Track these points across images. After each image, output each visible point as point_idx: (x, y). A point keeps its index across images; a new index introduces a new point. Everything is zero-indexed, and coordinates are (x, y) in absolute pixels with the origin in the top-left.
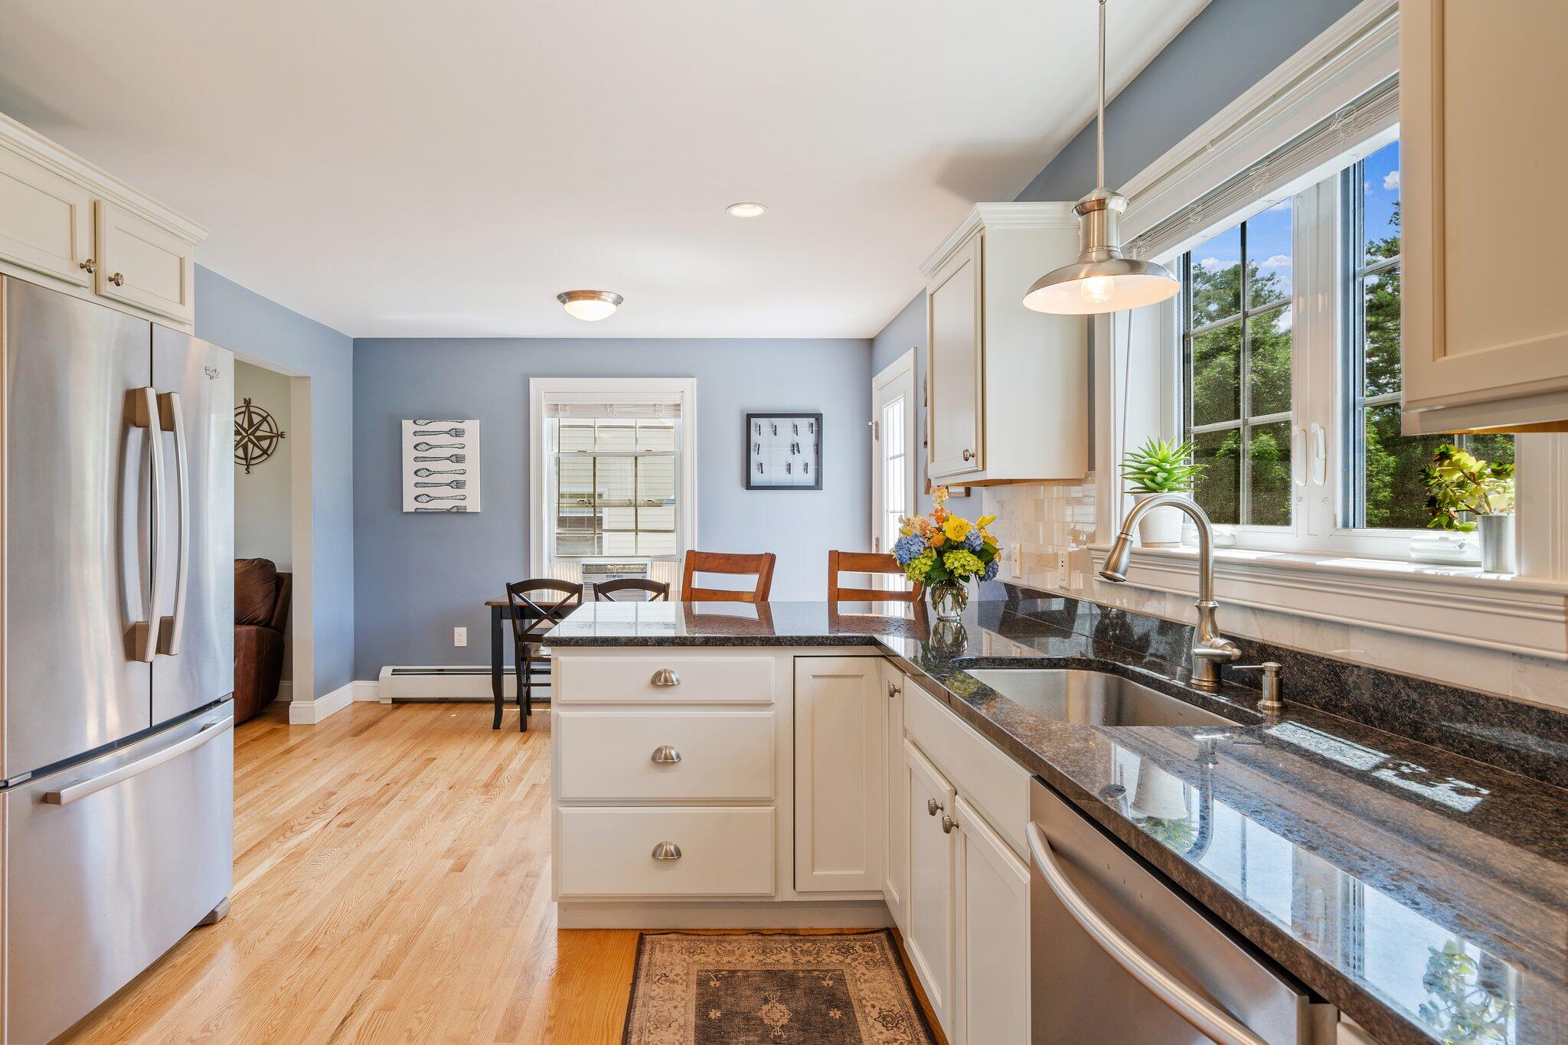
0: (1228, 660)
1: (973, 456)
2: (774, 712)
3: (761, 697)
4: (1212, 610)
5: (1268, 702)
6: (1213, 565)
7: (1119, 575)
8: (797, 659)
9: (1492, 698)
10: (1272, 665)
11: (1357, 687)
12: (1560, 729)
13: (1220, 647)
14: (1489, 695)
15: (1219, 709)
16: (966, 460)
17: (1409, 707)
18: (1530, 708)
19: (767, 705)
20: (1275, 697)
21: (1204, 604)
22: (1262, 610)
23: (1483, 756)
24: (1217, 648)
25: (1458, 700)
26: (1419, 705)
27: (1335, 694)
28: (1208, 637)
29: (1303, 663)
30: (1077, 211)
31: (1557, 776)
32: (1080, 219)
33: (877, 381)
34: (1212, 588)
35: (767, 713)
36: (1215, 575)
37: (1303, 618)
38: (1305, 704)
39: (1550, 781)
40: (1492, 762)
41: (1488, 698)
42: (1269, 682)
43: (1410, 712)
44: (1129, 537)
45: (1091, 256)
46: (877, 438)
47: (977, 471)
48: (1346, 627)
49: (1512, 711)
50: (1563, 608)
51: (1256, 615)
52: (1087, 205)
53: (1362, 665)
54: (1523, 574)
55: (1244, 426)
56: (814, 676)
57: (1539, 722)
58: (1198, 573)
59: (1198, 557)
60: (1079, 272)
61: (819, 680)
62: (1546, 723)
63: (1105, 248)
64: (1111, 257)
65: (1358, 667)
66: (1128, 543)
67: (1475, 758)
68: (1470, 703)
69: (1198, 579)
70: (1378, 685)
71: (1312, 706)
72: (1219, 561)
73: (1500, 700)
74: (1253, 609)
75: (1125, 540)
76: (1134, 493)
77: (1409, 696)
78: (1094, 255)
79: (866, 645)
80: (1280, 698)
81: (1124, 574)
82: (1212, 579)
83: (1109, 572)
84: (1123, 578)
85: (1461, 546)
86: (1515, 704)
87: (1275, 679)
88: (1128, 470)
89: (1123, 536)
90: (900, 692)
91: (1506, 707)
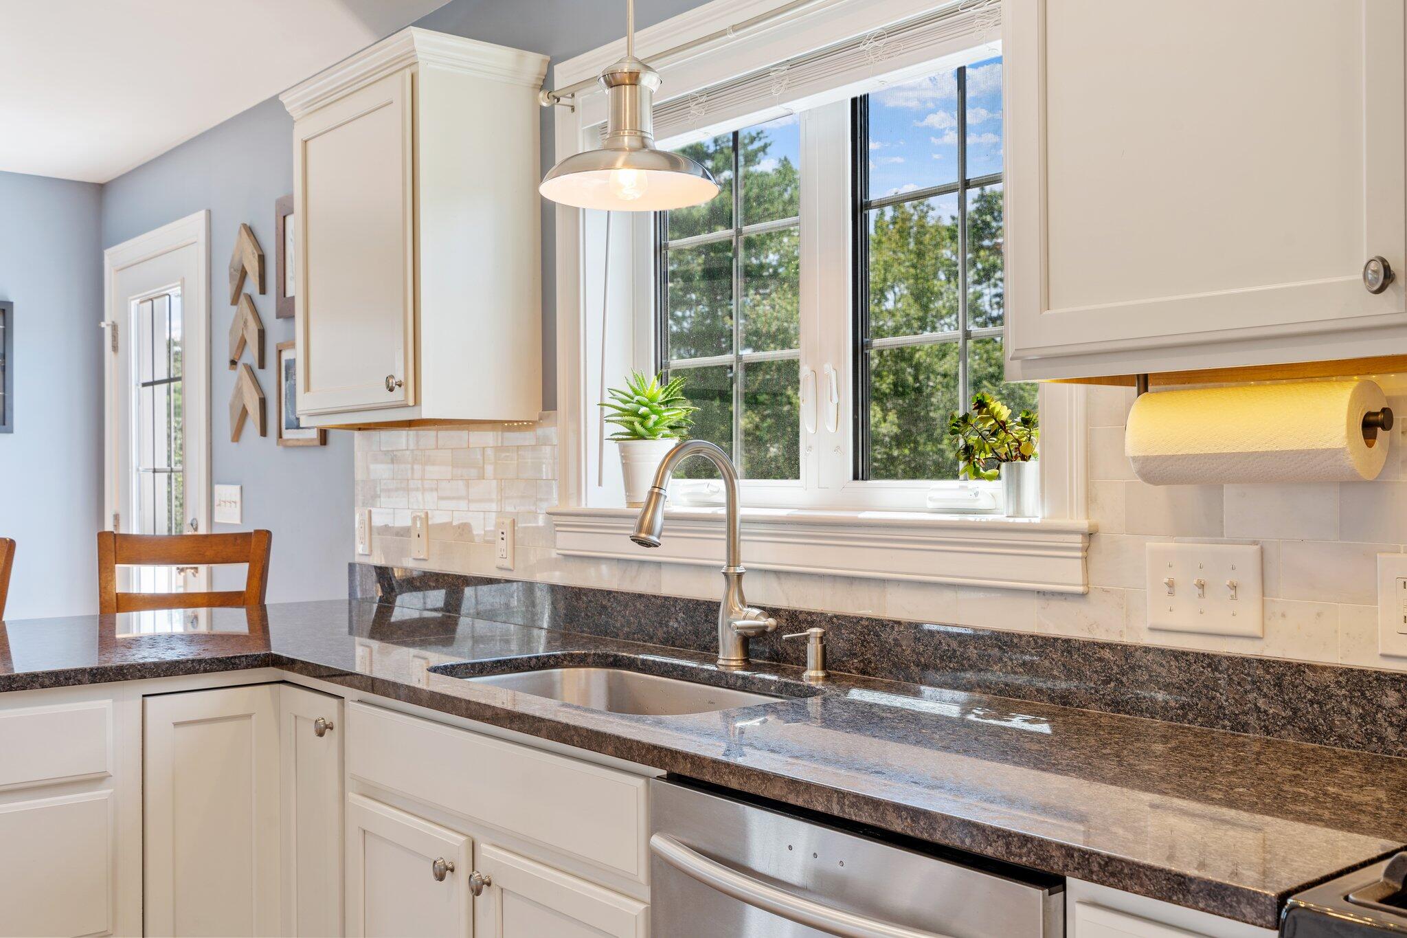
0: (762, 632)
1: (400, 386)
2: (112, 790)
3: (90, 768)
4: (740, 576)
5: (813, 674)
6: (740, 525)
7: (654, 538)
8: (148, 699)
9: (1024, 636)
10: (816, 631)
11: (897, 643)
12: (1079, 655)
13: (753, 619)
14: (1022, 633)
15: (764, 689)
16: (391, 390)
17: (950, 657)
18: (1056, 640)
19: (96, 780)
20: (819, 667)
21: (732, 570)
22: (788, 573)
23: (1016, 693)
24: (751, 619)
25: (995, 642)
26: (958, 653)
27: (874, 655)
28: (737, 609)
29: (839, 627)
30: (606, 81)
31: (1077, 698)
32: (608, 91)
33: (111, 257)
34: (739, 552)
35: (101, 793)
36: (742, 537)
37: (834, 577)
38: (841, 670)
39: (1071, 705)
40: (1024, 697)
41: (1020, 636)
42: (813, 651)
43: (950, 662)
44: (662, 492)
45: (623, 141)
46: (115, 348)
47: (407, 406)
48: (883, 582)
49: (1041, 646)
50: (1080, 545)
51: (780, 579)
52: (618, 76)
53: (903, 621)
54: (1046, 517)
55: (737, 363)
56: (176, 724)
57: (1063, 652)
58: (724, 536)
59: (725, 517)
60: (616, 159)
61: (182, 730)
62: (1069, 652)
63: (639, 133)
64: (644, 146)
65: (899, 623)
66: (662, 498)
67: (1010, 696)
68: (1005, 643)
69: (724, 544)
70: (919, 639)
71: (849, 672)
72: (748, 521)
73: (1031, 636)
74: (777, 573)
75: (659, 495)
76: (618, 440)
77: (949, 646)
78: (626, 139)
79: (260, 666)
80: (824, 668)
81: (659, 538)
82: (739, 543)
83: (643, 535)
84: (658, 541)
85: (976, 494)
86: (1044, 638)
87: (819, 645)
88: (608, 411)
89: (656, 490)
90: (331, 728)
91: (1036, 643)
